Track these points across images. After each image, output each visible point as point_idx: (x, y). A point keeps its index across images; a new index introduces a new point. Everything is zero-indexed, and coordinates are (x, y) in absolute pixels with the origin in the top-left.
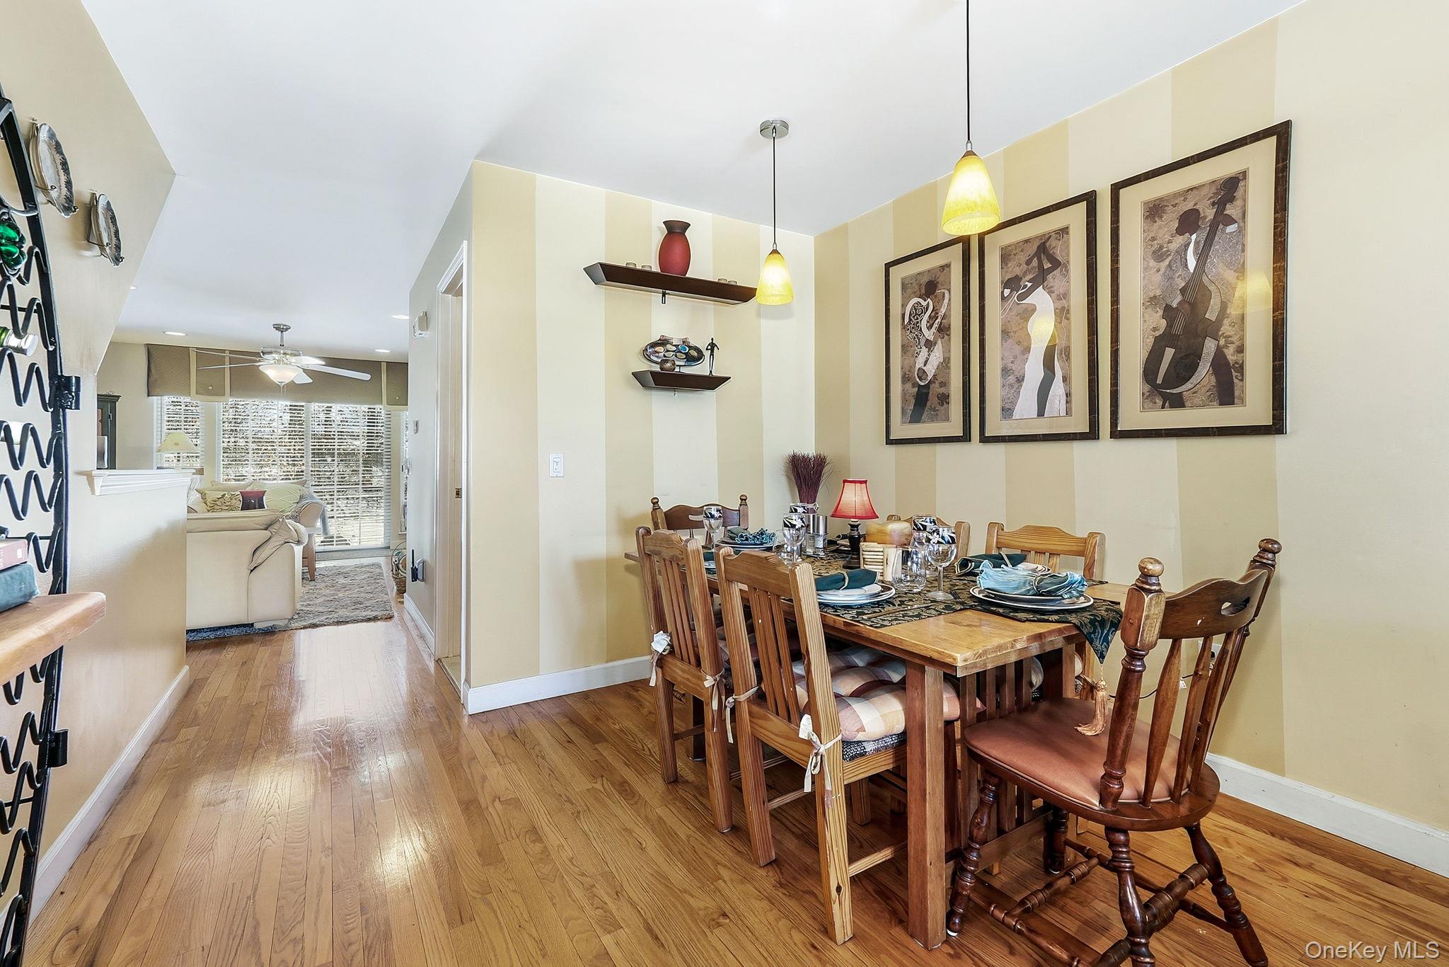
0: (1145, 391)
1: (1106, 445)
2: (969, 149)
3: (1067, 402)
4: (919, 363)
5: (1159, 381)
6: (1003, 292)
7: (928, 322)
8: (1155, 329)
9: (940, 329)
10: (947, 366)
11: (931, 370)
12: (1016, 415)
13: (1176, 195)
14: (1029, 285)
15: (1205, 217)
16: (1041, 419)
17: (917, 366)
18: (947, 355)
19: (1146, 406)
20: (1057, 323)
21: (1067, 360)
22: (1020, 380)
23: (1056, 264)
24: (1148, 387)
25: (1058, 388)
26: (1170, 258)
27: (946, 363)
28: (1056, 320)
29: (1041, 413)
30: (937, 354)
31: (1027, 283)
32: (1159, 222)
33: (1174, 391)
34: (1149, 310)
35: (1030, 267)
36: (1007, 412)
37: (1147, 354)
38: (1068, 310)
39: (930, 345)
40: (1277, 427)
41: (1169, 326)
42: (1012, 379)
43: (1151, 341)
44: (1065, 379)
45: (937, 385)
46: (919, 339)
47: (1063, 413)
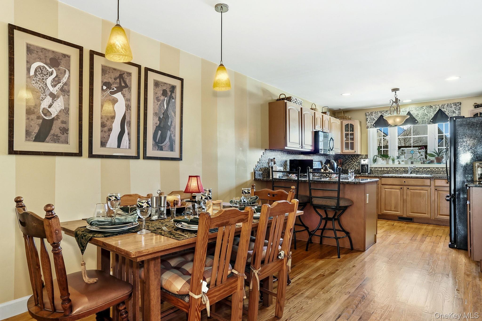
0: (153, 144)
1: (141, 161)
2: (221, 64)
3: (129, 143)
4: (45, 104)
5: (157, 141)
6: (102, 87)
7: (52, 82)
8: (156, 123)
9: (62, 90)
10: (67, 113)
11: (54, 111)
12: (108, 145)
13: (162, 83)
14: (115, 89)
15: (168, 94)
16: (119, 149)
17: (42, 106)
18: (67, 106)
19: (153, 149)
20: (126, 110)
21: (129, 126)
22: (110, 130)
23: (126, 86)
24: (154, 142)
25: (126, 137)
26: (160, 102)
27: (66, 111)
28: (126, 109)
29: (119, 146)
30: (60, 104)
31: (114, 88)
32: (158, 89)
33: (161, 145)
34: (155, 116)
35: (116, 81)
36: (103, 144)
37: (154, 131)
38: (130, 107)
39: (54, 97)
40: (180, 159)
41: (160, 124)
42: (106, 129)
43: (155, 127)
44: (129, 134)
45: (59, 121)
46: (44, 90)
47: (128, 147)
